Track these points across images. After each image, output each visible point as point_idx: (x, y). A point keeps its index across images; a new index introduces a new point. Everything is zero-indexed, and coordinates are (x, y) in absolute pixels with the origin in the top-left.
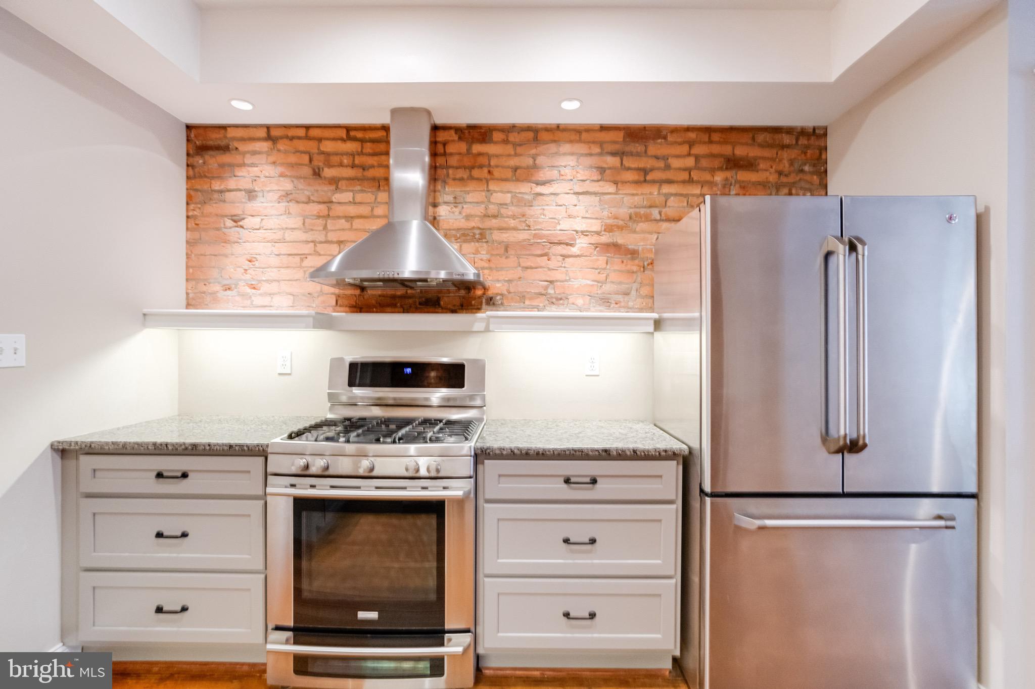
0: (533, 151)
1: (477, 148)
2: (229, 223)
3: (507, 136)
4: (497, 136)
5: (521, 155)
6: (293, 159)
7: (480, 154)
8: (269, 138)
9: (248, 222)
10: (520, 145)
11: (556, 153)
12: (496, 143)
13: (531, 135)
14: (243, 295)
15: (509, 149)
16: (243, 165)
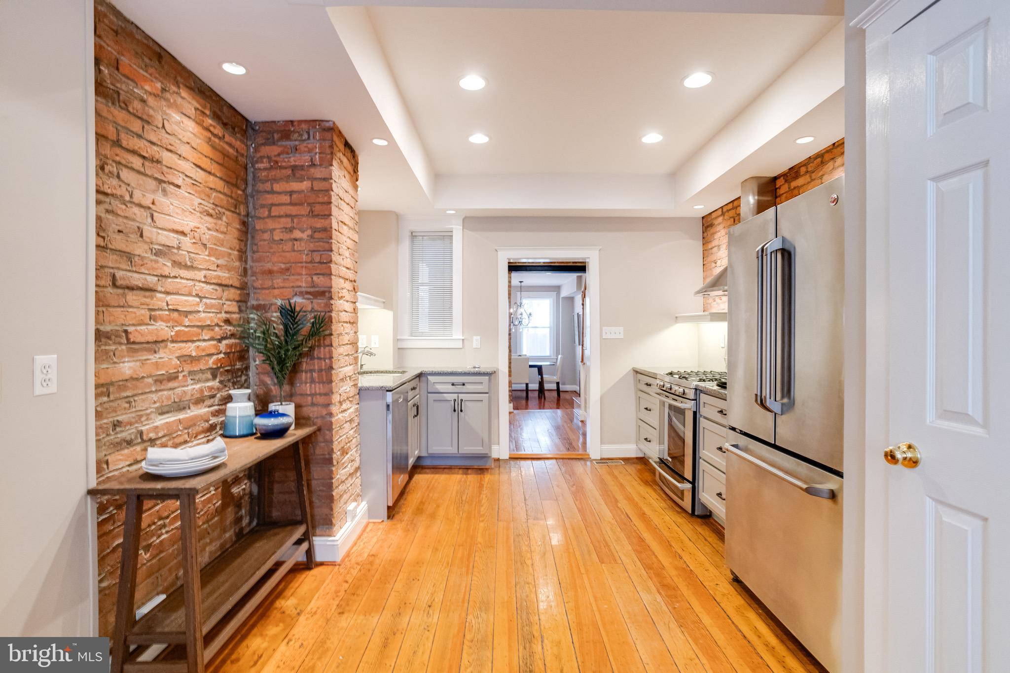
0: (821, 174)
1: (794, 184)
2: (714, 265)
3: (807, 168)
4: (803, 170)
5: (814, 180)
6: (729, 223)
7: (795, 188)
8: (723, 214)
9: (719, 263)
10: (813, 172)
11: (833, 169)
12: (803, 175)
13: (819, 160)
14: (717, 304)
15: (807, 178)
16: (716, 233)
